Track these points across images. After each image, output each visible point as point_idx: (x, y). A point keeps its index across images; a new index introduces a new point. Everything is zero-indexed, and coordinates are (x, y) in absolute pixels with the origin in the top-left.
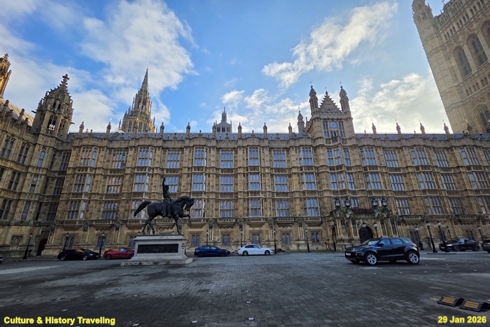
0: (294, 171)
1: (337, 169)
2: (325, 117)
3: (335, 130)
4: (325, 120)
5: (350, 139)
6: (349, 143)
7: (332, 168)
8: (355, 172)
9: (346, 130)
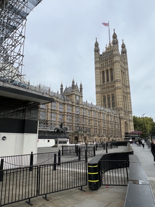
0: (66, 114)
1: (77, 115)
2: (76, 94)
3: (78, 100)
4: (76, 95)
5: (81, 104)
6: (81, 106)
7: (76, 115)
8: (81, 117)
9: (81, 101)
